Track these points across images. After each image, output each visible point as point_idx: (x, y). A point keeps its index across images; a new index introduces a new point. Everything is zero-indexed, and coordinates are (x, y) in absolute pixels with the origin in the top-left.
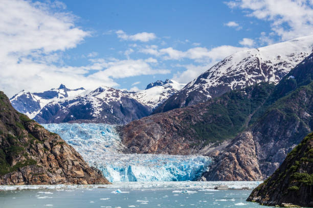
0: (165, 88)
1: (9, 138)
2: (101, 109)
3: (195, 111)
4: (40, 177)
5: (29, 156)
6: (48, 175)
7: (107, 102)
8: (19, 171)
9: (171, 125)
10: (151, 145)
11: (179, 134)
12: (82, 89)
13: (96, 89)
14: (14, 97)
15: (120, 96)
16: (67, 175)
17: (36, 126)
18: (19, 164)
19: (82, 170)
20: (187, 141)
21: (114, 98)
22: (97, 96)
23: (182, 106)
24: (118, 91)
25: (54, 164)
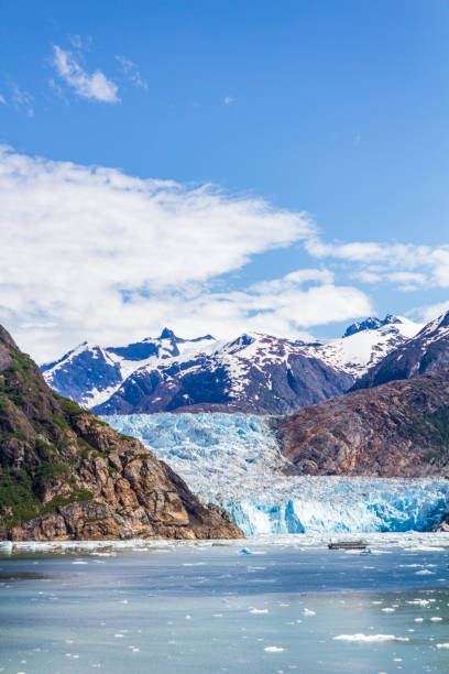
0: (384, 334)
1: (39, 449)
2: (247, 381)
3: (435, 385)
4: (100, 525)
5: (79, 484)
6: (117, 522)
7: (259, 366)
8: (58, 512)
9: (383, 415)
10: (341, 458)
11: (400, 434)
12: (209, 337)
13: (236, 337)
14: (66, 357)
15: (288, 353)
16: (155, 521)
17: (93, 422)
18: (58, 499)
19: (184, 511)
20: (418, 448)
21: (274, 357)
22: (237, 354)
23: (412, 373)
24: (282, 341)
25: (128, 499)
